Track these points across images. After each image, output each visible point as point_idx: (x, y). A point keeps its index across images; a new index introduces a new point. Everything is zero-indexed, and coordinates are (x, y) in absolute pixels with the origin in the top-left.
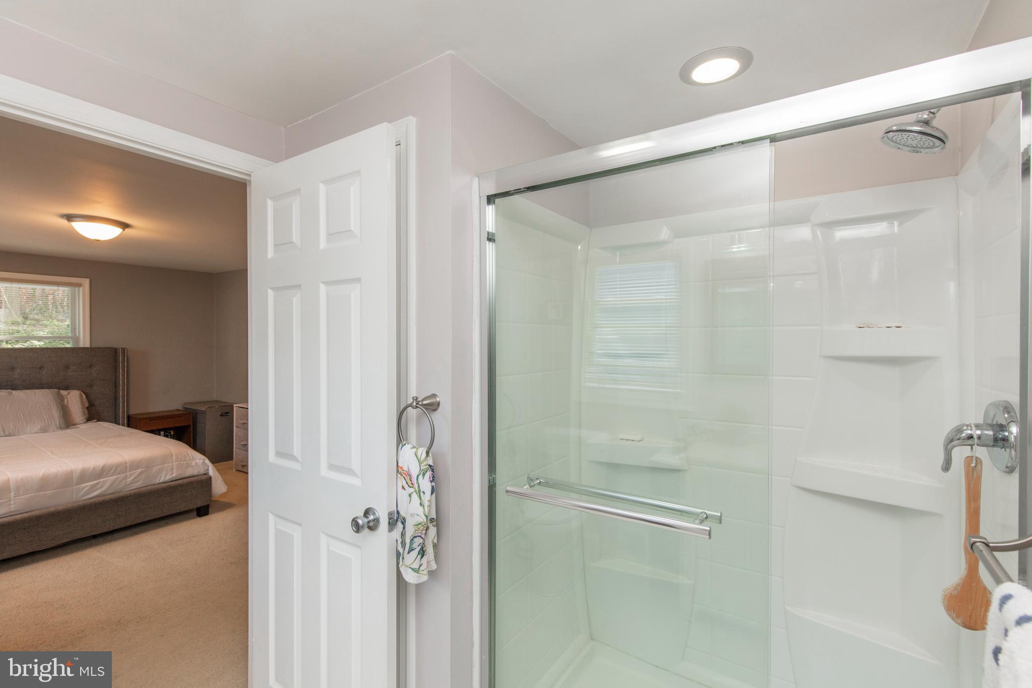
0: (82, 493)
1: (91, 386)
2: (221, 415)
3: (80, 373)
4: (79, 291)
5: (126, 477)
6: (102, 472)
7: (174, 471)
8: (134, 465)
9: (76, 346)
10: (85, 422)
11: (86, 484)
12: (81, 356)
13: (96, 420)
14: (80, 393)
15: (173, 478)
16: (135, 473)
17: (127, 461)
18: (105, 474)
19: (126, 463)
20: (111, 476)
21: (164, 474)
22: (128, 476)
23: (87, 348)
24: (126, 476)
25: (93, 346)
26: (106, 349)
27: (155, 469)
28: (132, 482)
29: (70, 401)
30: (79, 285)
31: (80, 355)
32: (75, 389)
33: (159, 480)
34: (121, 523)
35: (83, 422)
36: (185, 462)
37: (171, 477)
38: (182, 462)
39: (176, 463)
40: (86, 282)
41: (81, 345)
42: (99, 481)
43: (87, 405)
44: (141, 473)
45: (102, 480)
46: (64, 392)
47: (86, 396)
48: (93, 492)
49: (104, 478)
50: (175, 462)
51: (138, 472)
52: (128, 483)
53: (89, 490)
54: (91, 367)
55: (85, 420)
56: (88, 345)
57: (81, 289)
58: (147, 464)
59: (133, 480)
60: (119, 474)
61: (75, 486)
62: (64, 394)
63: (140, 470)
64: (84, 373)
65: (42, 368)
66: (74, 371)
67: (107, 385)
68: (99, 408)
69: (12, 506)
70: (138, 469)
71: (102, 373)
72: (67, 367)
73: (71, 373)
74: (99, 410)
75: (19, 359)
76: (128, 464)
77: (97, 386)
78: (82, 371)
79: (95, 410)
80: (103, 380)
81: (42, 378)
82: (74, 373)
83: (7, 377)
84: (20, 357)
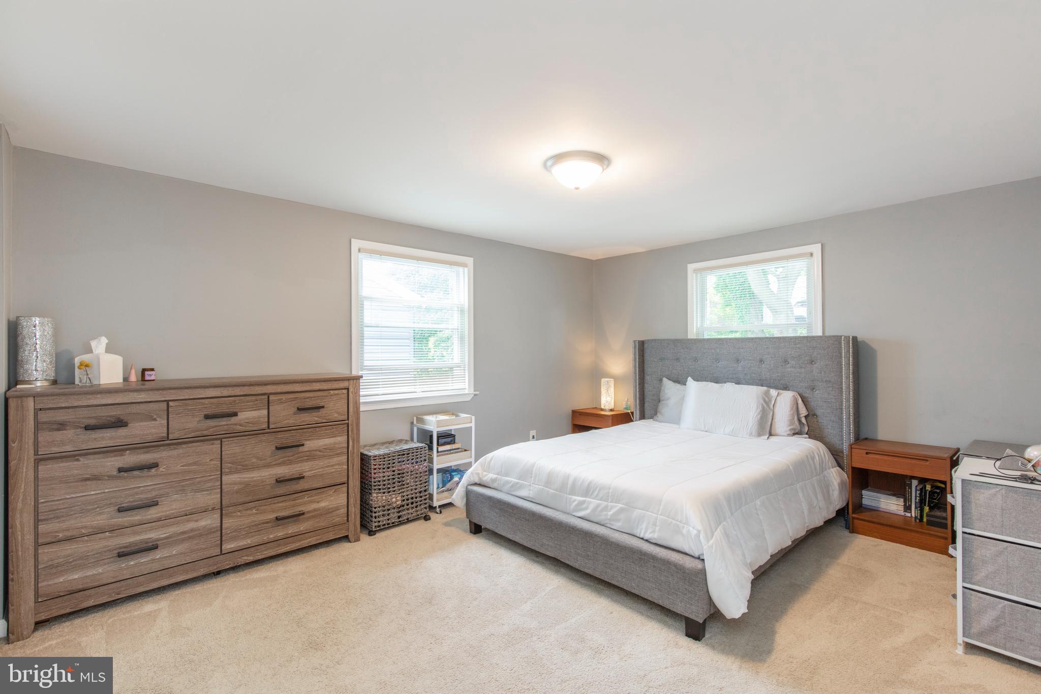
0: (572, 506)
3: (800, 370)
5: (606, 509)
6: (588, 489)
8: (616, 496)
10: (793, 437)
11: (576, 497)
16: (616, 507)
17: (610, 487)
18: (590, 493)
20: (594, 499)
21: (644, 525)
22: (609, 508)
23: (819, 337)
24: (607, 506)
26: (830, 338)
27: (637, 513)
32: (790, 390)
33: (640, 533)
35: (789, 435)
42: (584, 499)
44: (622, 510)
45: (587, 499)
47: (803, 401)
51: (619, 508)
54: (812, 362)
55: (793, 434)
56: (820, 334)
57: (813, 258)
58: (628, 500)
60: (602, 499)
61: (568, 494)
62: (774, 393)
63: (620, 505)
64: (803, 370)
65: (761, 361)
66: (792, 367)
67: (831, 389)
68: (822, 421)
69: (531, 492)
70: (619, 504)
71: (825, 372)
72: (786, 362)
73: (789, 370)
74: (822, 423)
75: (742, 350)
76: (610, 491)
77: (819, 390)
78: (801, 367)
79: (817, 422)
80: (826, 381)
81: (761, 372)
82: (792, 369)
83: (732, 369)
84: (742, 348)
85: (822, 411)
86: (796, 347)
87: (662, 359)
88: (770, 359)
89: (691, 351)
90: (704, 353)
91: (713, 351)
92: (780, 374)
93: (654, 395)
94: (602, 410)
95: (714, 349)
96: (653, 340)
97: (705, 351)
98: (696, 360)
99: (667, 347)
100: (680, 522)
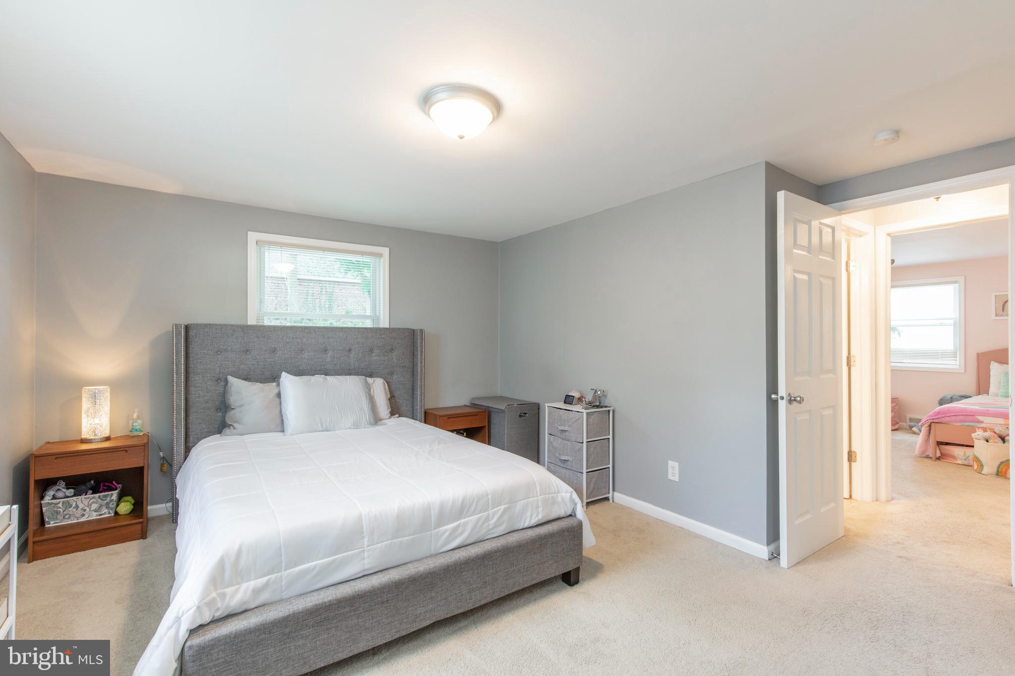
0: (441, 542)
1: (392, 374)
2: (520, 416)
3: (383, 358)
4: (379, 262)
5: (487, 519)
6: (462, 509)
7: (540, 509)
8: (496, 499)
9: (377, 326)
10: (390, 418)
11: (446, 527)
12: (384, 338)
13: (397, 415)
14: (383, 382)
15: (539, 520)
16: (498, 511)
17: (489, 492)
18: (465, 512)
19: (488, 495)
20: (472, 515)
21: (529, 514)
22: (491, 516)
23: (386, 328)
24: (488, 515)
25: (391, 327)
26: (405, 329)
27: (520, 505)
28: (496, 526)
29: (375, 392)
30: (380, 255)
31: (383, 336)
32: (378, 377)
33: (524, 524)
34: (488, 595)
35: (387, 417)
36: (551, 495)
37: (536, 519)
38: (547, 495)
39: (541, 497)
40: (386, 251)
41: (382, 326)
42: (458, 522)
43: (389, 396)
44: (505, 511)
45: (462, 521)
46: (370, 380)
47: (388, 385)
48: (454, 539)
49: (465, 518)
50: (540, 495)
51: (502, 510)
52: (490, 528)
53: (450, 535)
54: (392, 350)
55: (389, 415)
56: (387, 326)
57: (382, 259)
58: (509, 497)
59: (498, 520)
60: (480, 512)
61: (434, 529)
62: (370, 383)
63: (503, 506)
64: (386, 358)
65: (350, 350)
66: (378, 355)
67: (405, 373)
68: (399, 401)
69: (366, 561)
70: (501, 505)
71: (402, 359)
72: (371, 351)
73: (375, 358)
74: (399, 402)
75: (332, 340)
76: (489, 497)
77: (397, 374)
78: (384, 356)
79: (395, 402)
80: (402, 366)
81: (350, 362)
82: (378, 358)
83: (320, 360)
84: (332, 338)
85: (399, 392)
86: (381, 338)
87: (219, 352)
88: (359, 348)
89: (269, 341)
90: (287, 343)
91: (299, 340)
92: (367, 363)
93: (207, 402)
94: (84, 441)
95: (300, 338)
96: (206, 325)
97: (288, 341)
98: (274, 351)
99: (232, 335)
100: (554, 493)
